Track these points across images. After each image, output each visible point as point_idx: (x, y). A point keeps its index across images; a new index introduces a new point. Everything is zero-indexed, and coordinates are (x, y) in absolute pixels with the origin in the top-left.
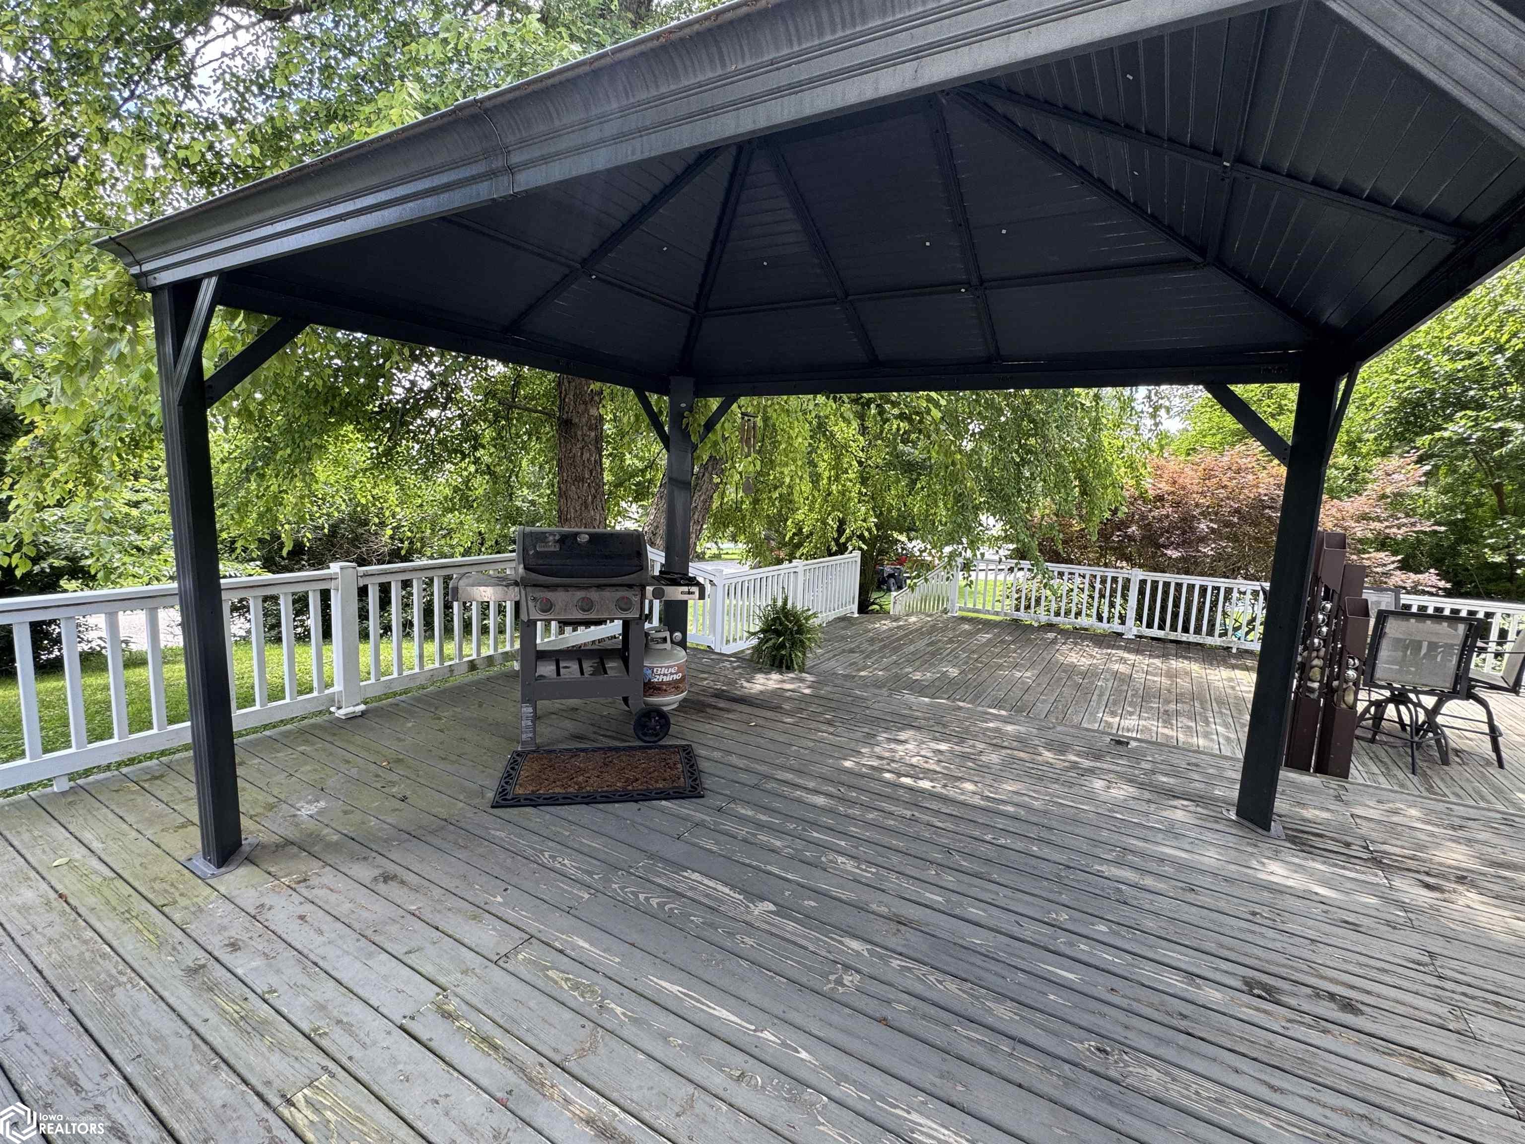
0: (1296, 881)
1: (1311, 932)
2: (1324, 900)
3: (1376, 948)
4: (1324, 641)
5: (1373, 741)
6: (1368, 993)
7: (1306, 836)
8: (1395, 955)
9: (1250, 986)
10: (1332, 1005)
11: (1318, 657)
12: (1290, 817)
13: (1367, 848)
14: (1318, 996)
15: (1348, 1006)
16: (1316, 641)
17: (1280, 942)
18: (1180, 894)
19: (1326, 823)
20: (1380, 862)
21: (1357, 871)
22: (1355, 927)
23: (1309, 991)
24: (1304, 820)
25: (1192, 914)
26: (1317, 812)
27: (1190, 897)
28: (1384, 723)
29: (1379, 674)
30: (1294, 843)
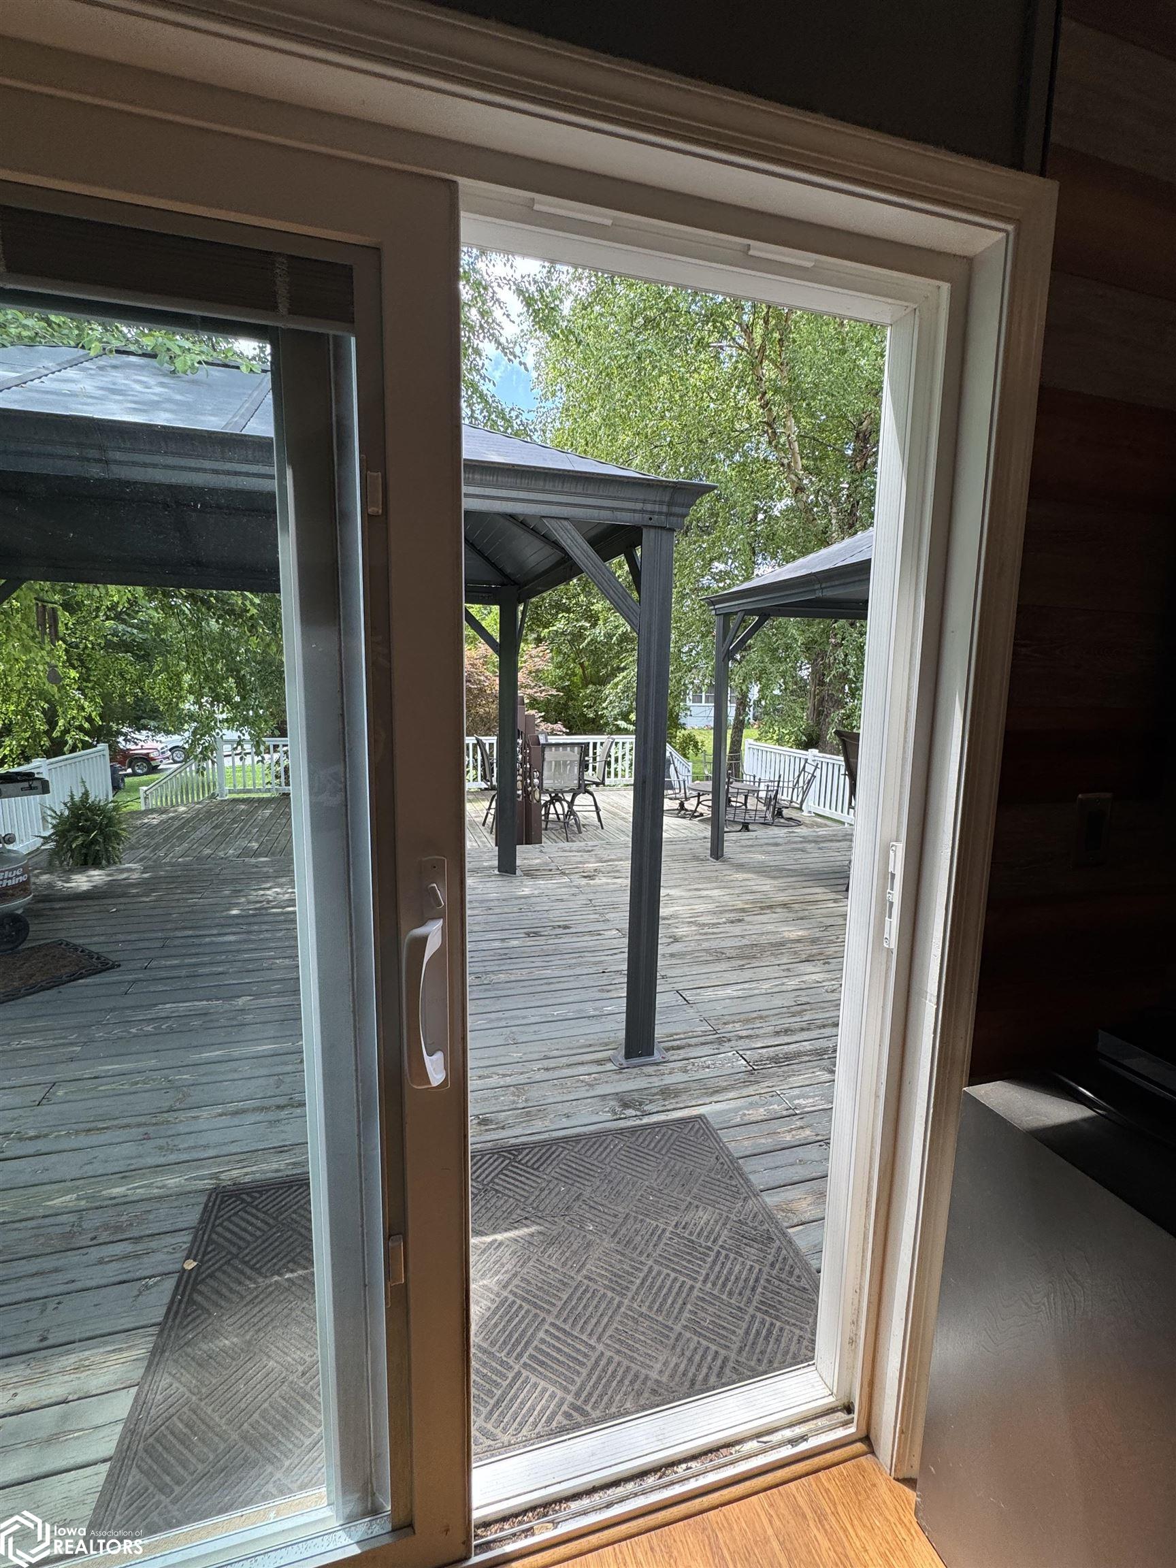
0: (532, 892)
1: (545, 907)
2: (545, 894)
3: (571, 904)
6: (572, 920)
7: (533, 872)
8: (578, 905)
9: (528, 934)
10: (560, 929)
12: (524, 866)
13: (558, 869)
14: (554, 928)
15: (566, 927)
17: (535, 915)
18: (486, 912)
19: (538, 864)
20: (565, 873)
21: (556, 879)
23: (550, 928)
24: (530, 866)
25: (494, 918)
26: (535, 860)
27: (491, 912)
30: (529, 876)
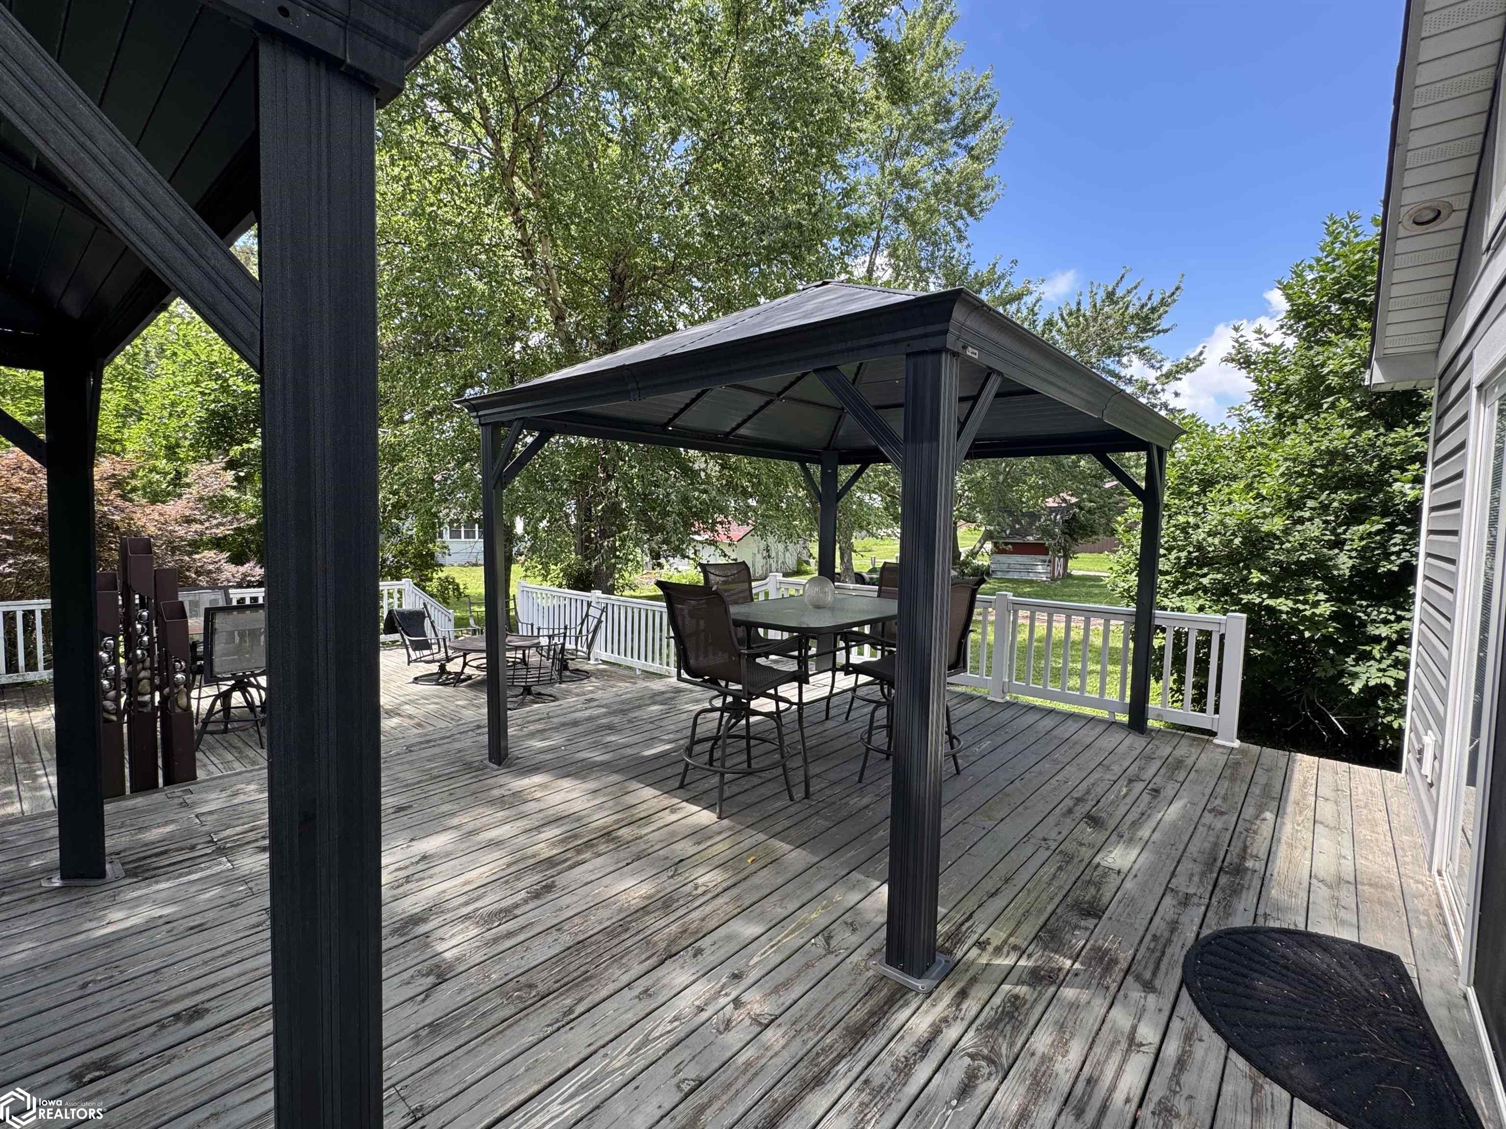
0: (137, 919)
1: (155, 962)
2: (167, 919)
4: (148, 650)
5: (226, 731)
6: (214, 985)
7: (148, 861)
8: (238, 932)
9: (79, 1077)
10: (180, 1025)
11: (144, 669)
12: (130, 849)
13: (212, 841)
14: (163, 1027)
15: (195, 1014)
16: (139, 652)
17: (119, 997)
19: (171, 836)
20: (224, 848)
21: (202, 870)
22: (200, 928)
23: (153, 1028)
24: (146, 845)
26: (161, 830)
28: (233, 710)
29: (217, 669)
30: (135, 875)
